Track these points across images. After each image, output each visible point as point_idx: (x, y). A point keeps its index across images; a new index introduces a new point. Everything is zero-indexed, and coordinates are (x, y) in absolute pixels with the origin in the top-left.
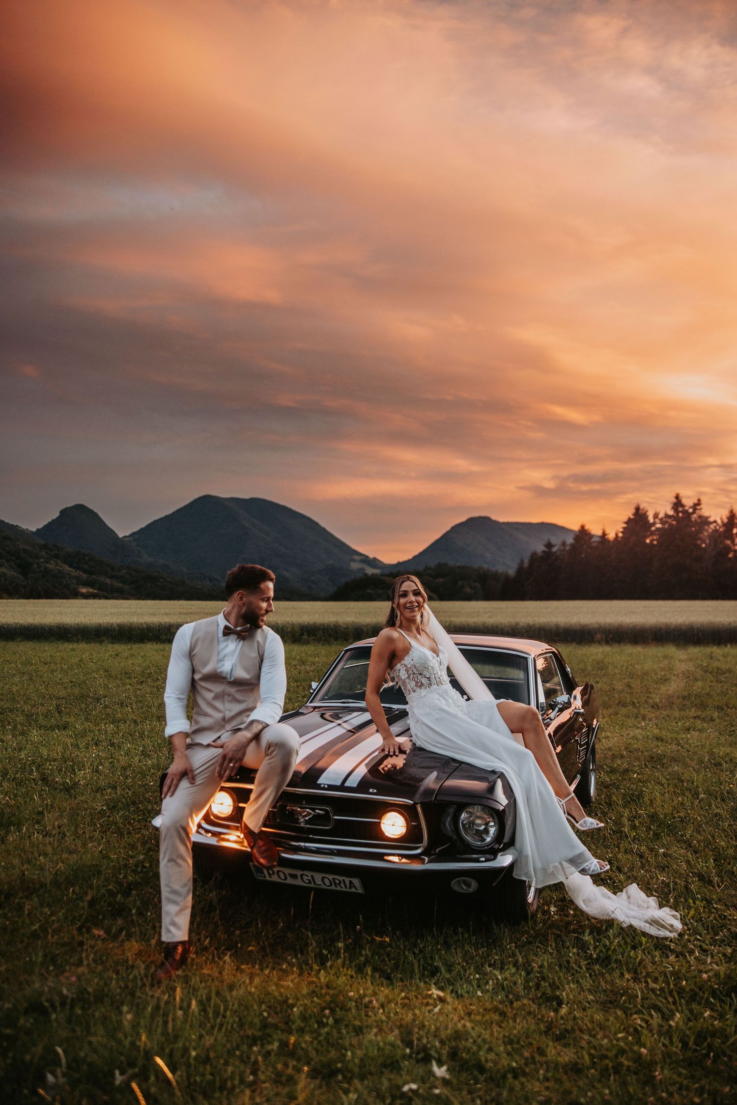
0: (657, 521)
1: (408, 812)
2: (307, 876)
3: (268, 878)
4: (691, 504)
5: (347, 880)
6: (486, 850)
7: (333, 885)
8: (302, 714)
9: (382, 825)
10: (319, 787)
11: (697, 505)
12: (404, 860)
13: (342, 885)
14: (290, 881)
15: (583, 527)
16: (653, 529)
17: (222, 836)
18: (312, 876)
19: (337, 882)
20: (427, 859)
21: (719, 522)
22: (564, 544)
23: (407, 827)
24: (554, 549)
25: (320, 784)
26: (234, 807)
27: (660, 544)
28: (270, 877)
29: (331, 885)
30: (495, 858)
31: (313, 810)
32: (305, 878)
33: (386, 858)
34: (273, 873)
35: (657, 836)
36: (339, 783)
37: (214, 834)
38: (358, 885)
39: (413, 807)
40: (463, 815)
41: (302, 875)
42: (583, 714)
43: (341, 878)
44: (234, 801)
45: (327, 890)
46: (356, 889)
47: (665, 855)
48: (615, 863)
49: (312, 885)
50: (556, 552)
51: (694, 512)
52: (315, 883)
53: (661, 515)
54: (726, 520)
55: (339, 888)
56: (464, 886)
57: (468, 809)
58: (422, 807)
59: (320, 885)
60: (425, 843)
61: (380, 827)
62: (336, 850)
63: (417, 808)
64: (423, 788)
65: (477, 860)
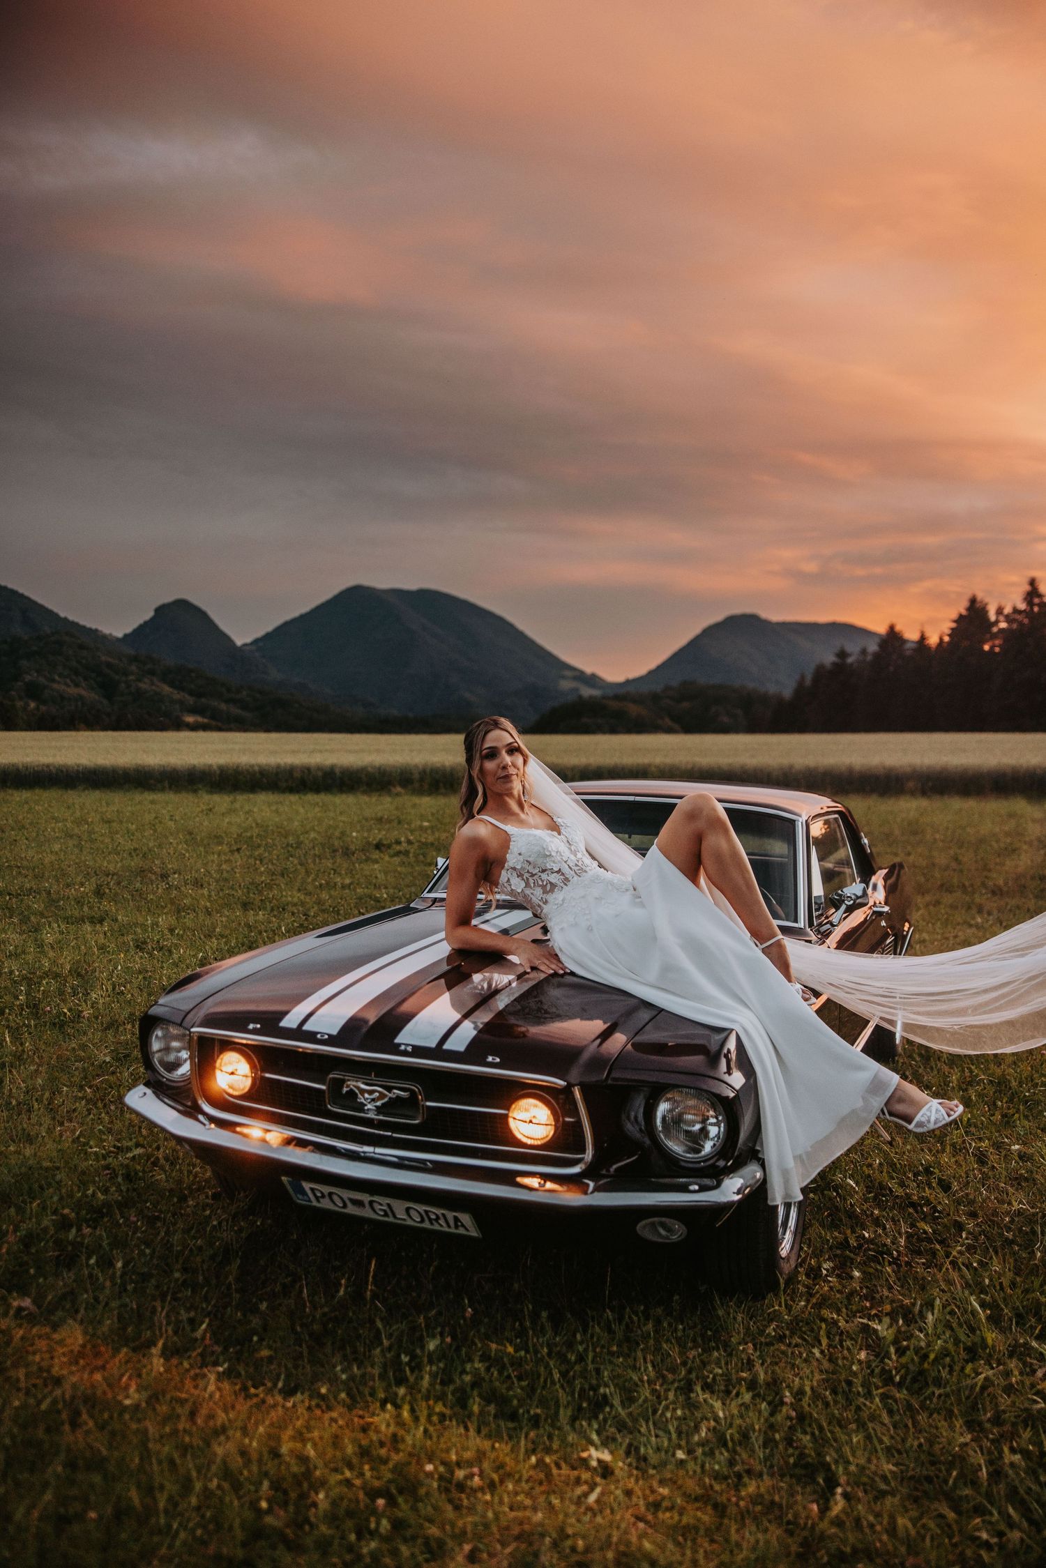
0: (1002, 618)
1: (558, 1100)
2: (381, 1205)
3: (315, 1203)
5: (450, 1215)
6: (703, 1168)
7: (427, 1221)
8: (416, 911)
9: (512, 1124)
10: (395, 1050)
12: (549, 1185)
13: (442, 1222)
14: (351, 1210)
15: (892, 628)
16: (995, 630)
17: (238, 1129)
18: (389, 1205)
19: (433, 1217)
20: (592, 1184)
22: (864, 652)
23: (556, 1125)
24: (850, 660)
25: (399, 1045)
26: (254, 1080)
27: (1004, 653)
28: (318, 1201)
29: (422, 1221)
30: (717, 1186)
31: (389, 1089)
32: (377, 1207)
33: (519, 1179)
34: (323, 1196)
35: (1007, 1121)
36: (433, 1043)
37: (222, 1124)
38: (468, 1225)
39: (568, 1090)
40: (663, 1107)
41: (371, 1203)
42: (887, 913)
43: (439, 1212)
44: (253, 1067)
45: (415, 1227)
46: (467, 1230)
47: (1022, 1157)
48: (936, 1171)
49: (391, 1219)
50: (852, 664)
52: (394, 1216)
53: (1008, 610)
55: (436, 1227)
56: (663, 1232)
57: (669, 1096)
58: (583, 1092)
59: (404, 1220)
60: (589, 1155)
61: (507, 1124)
62: (431, 1161)
63: (572, 1093)
64: (586, 1056)
65: (684, 1189)
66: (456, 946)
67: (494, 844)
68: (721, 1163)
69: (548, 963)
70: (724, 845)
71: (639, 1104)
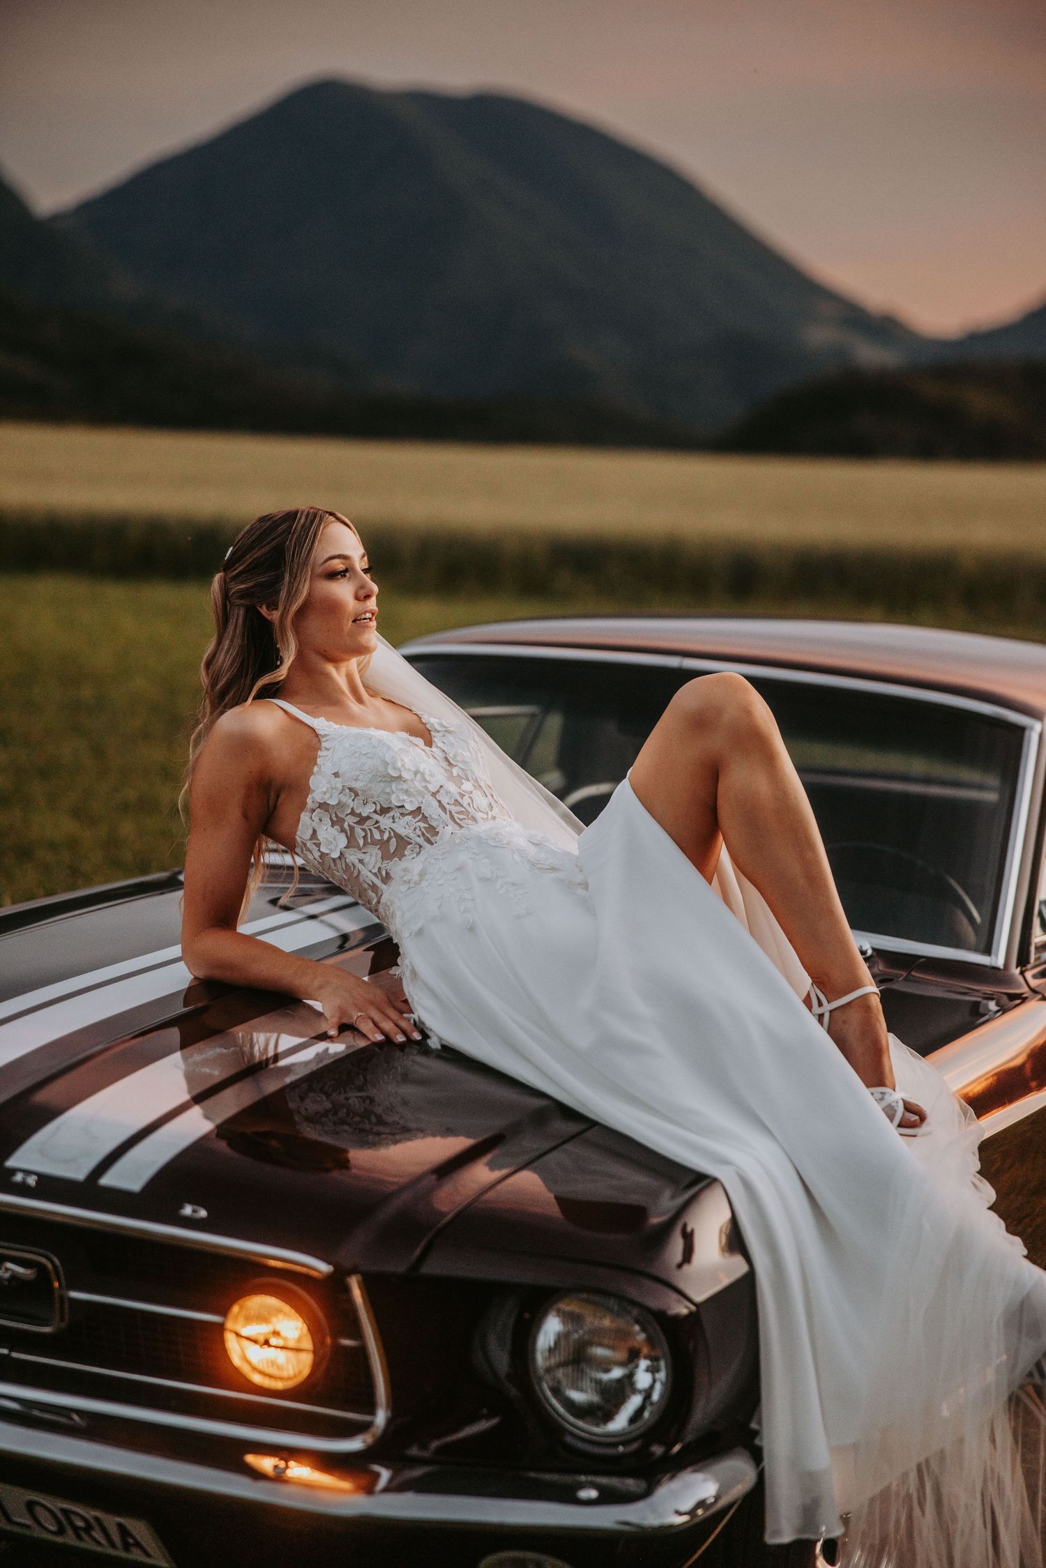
1: (319, 1302)
5: (111, 1521)
6: (621, 1457)
7: (70, 1532)
9: (232, 1343)
10: (4, 1182)
13: (97, 1534)
19: (80, 1524)
20: (385, 1475)
23: (315, 1352)
25: (13, 1171)
29: (61, 1531)
30: (647, 1493)
33: (250, 1459)
36: (78, 1172)
38: (148, 1545)
39: (335, 1283)
40: (552, 1327)
43: (91, 1513)
45: (48, 1542)
46: (147, 1554)
49: (4, 1525)
52: (10, 1521)
55: (88, 1545)
57: (563, 1306)
58: (366, 1287)
59: (28, 1527)
60: (381, 1418)
61: (222, 1342)
62: (81, 1413)
63: (347, 1290)
64: (386, 1213)
65: (567, 1496)
66: (201, 974)
67: (283, 755)
68: (658, 1450)
69: (376, 1016)
70: (762, 786)
71: (502, 1321)
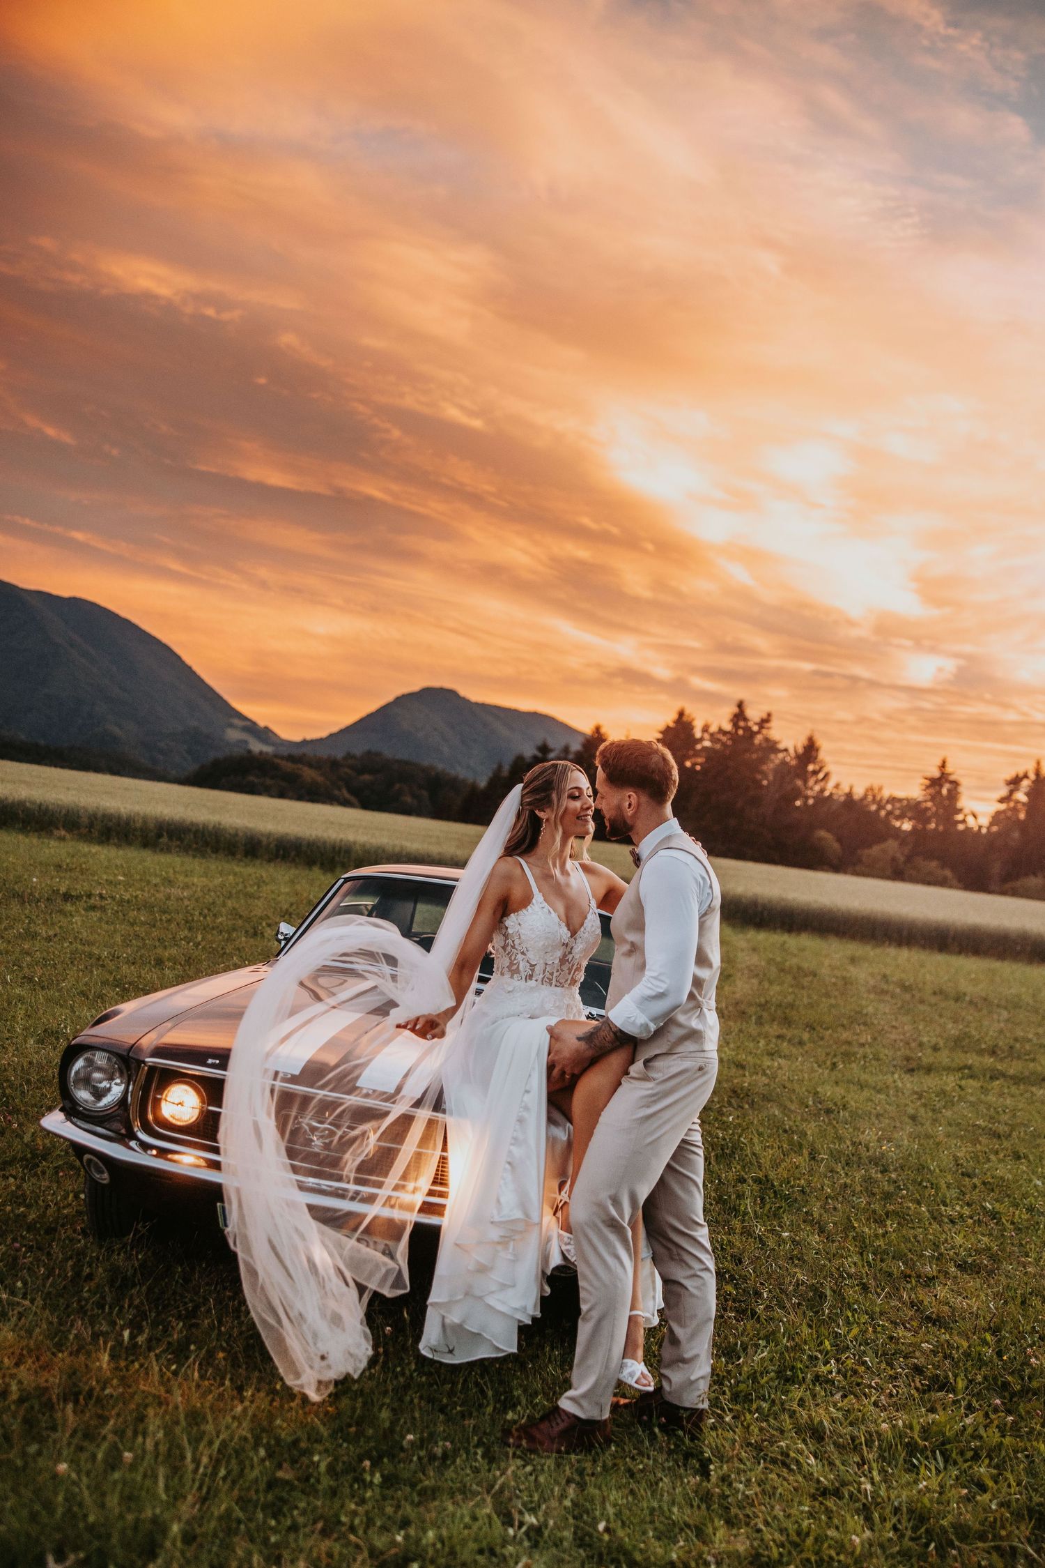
0: (706, 736)
4: (758, 720)
11: (765, 722)
15: (598, 729)
16: (699, 747)
17: (170, 1156)
21: (792, 751)
26: (202, 1112)
27: (705, 771)
37: (163, 1153)
44: (203, 1102)
51: (759, 732)
53: (713, 729)
54: (801, 751)
